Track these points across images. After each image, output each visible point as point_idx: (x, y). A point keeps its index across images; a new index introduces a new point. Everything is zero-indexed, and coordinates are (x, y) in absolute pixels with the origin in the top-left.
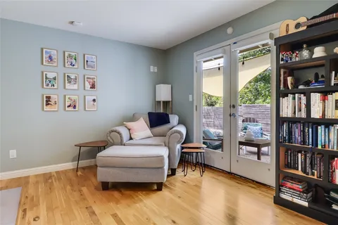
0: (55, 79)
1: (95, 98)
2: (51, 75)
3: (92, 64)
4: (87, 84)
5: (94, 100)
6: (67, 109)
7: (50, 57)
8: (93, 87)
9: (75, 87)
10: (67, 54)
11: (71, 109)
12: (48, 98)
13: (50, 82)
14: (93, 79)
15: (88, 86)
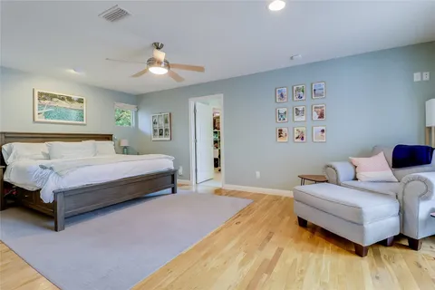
0: (285, 113)
1: (324, 128)
2: (282, 111)
3: (320, 91)
4: (315, 114)
5: (323, 131)
6: (296, 140)
7: (282, 95)
8: (321, 116)
9: (303, 118)
10: (295, 88)
11: (299, 140)
12: (281, 131)
13: (281, 116)
14: (321, 107)
15: (316, 116)
